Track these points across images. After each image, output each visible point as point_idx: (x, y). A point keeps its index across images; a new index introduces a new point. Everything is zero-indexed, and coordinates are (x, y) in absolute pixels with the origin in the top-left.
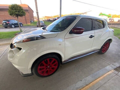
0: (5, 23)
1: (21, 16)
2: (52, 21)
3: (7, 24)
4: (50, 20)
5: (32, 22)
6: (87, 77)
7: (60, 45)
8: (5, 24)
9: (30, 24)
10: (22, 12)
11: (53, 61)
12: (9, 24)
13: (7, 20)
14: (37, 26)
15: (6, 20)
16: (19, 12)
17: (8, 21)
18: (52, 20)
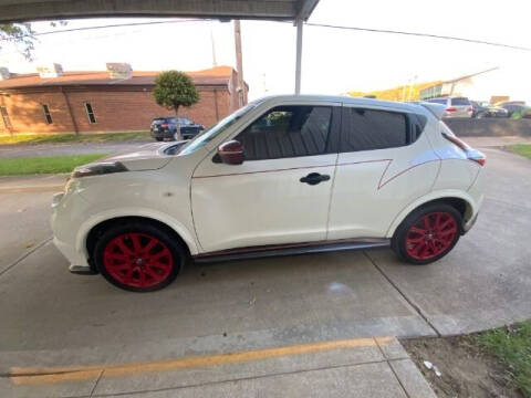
0: (158, 126)
1: (187, 104)
3: (162, 130)
7: (169, 195)
8: (156, 129)
10: (186, 94)
11: (150, 246)
12: (167, 128)
13: (165, 117)
15: (161, 119)
16: (179, 92)
17: (166, 121)
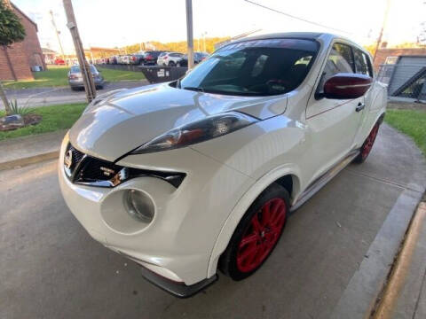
2: (125, 64)
4: (115, 60)
5: (39, 70)
6: (372, 240)
9: (32, 80)
10: (8, 25)
14: (69, 87)
18: (128, 62)
